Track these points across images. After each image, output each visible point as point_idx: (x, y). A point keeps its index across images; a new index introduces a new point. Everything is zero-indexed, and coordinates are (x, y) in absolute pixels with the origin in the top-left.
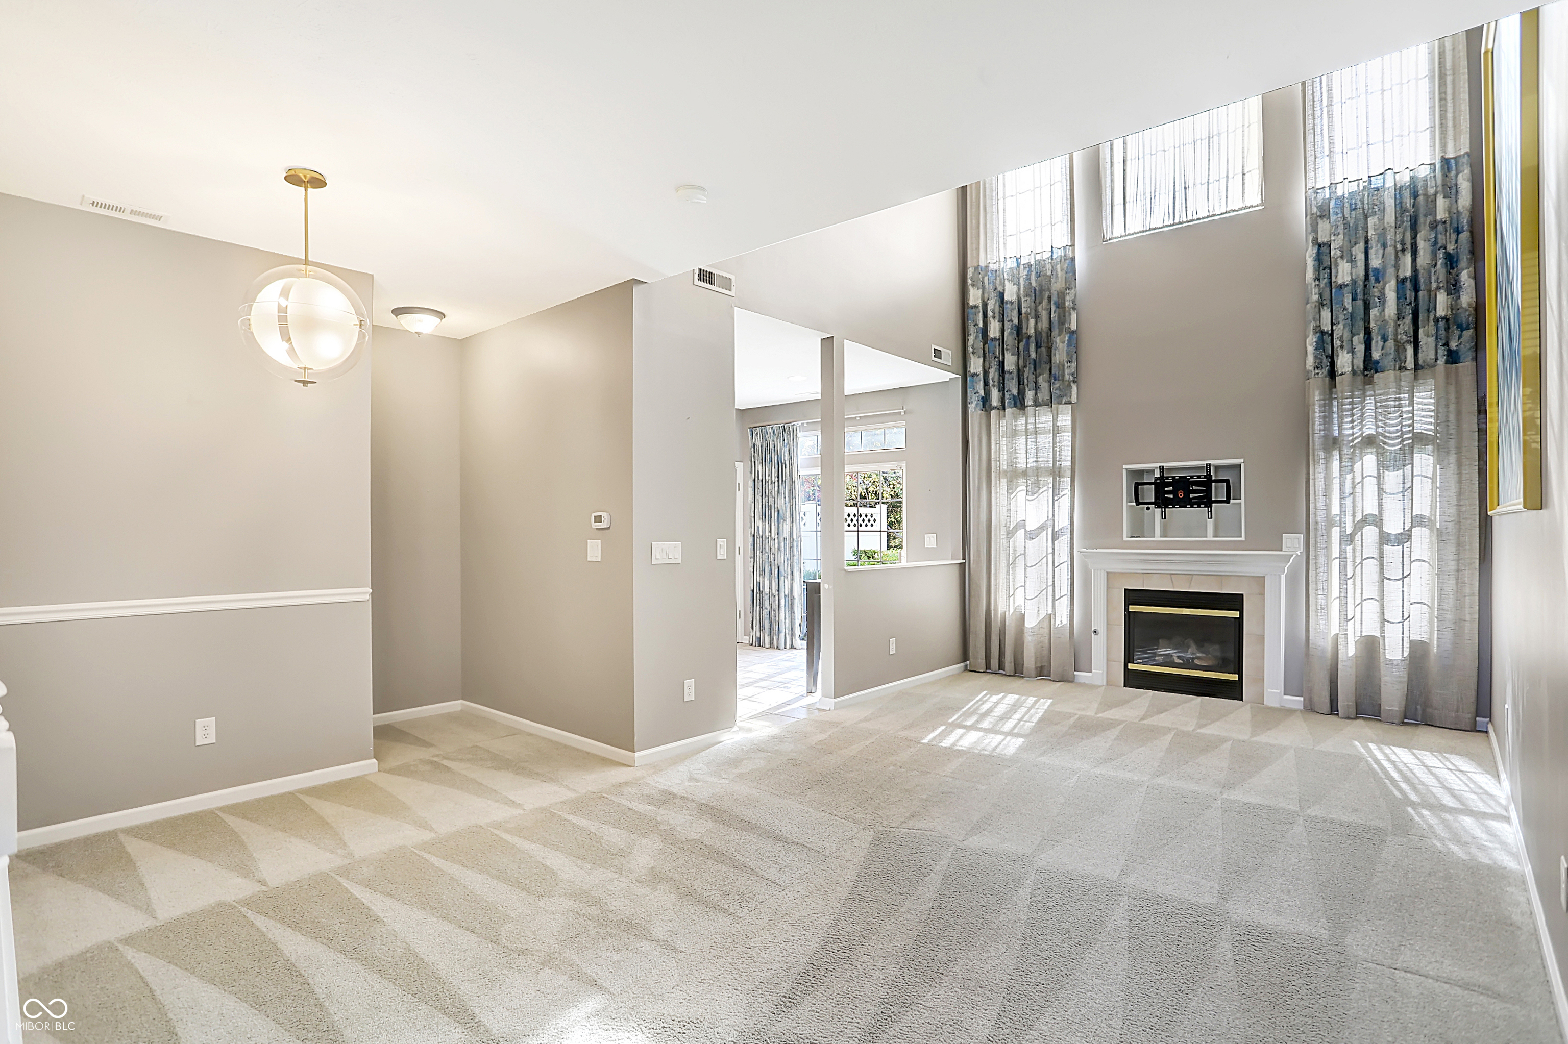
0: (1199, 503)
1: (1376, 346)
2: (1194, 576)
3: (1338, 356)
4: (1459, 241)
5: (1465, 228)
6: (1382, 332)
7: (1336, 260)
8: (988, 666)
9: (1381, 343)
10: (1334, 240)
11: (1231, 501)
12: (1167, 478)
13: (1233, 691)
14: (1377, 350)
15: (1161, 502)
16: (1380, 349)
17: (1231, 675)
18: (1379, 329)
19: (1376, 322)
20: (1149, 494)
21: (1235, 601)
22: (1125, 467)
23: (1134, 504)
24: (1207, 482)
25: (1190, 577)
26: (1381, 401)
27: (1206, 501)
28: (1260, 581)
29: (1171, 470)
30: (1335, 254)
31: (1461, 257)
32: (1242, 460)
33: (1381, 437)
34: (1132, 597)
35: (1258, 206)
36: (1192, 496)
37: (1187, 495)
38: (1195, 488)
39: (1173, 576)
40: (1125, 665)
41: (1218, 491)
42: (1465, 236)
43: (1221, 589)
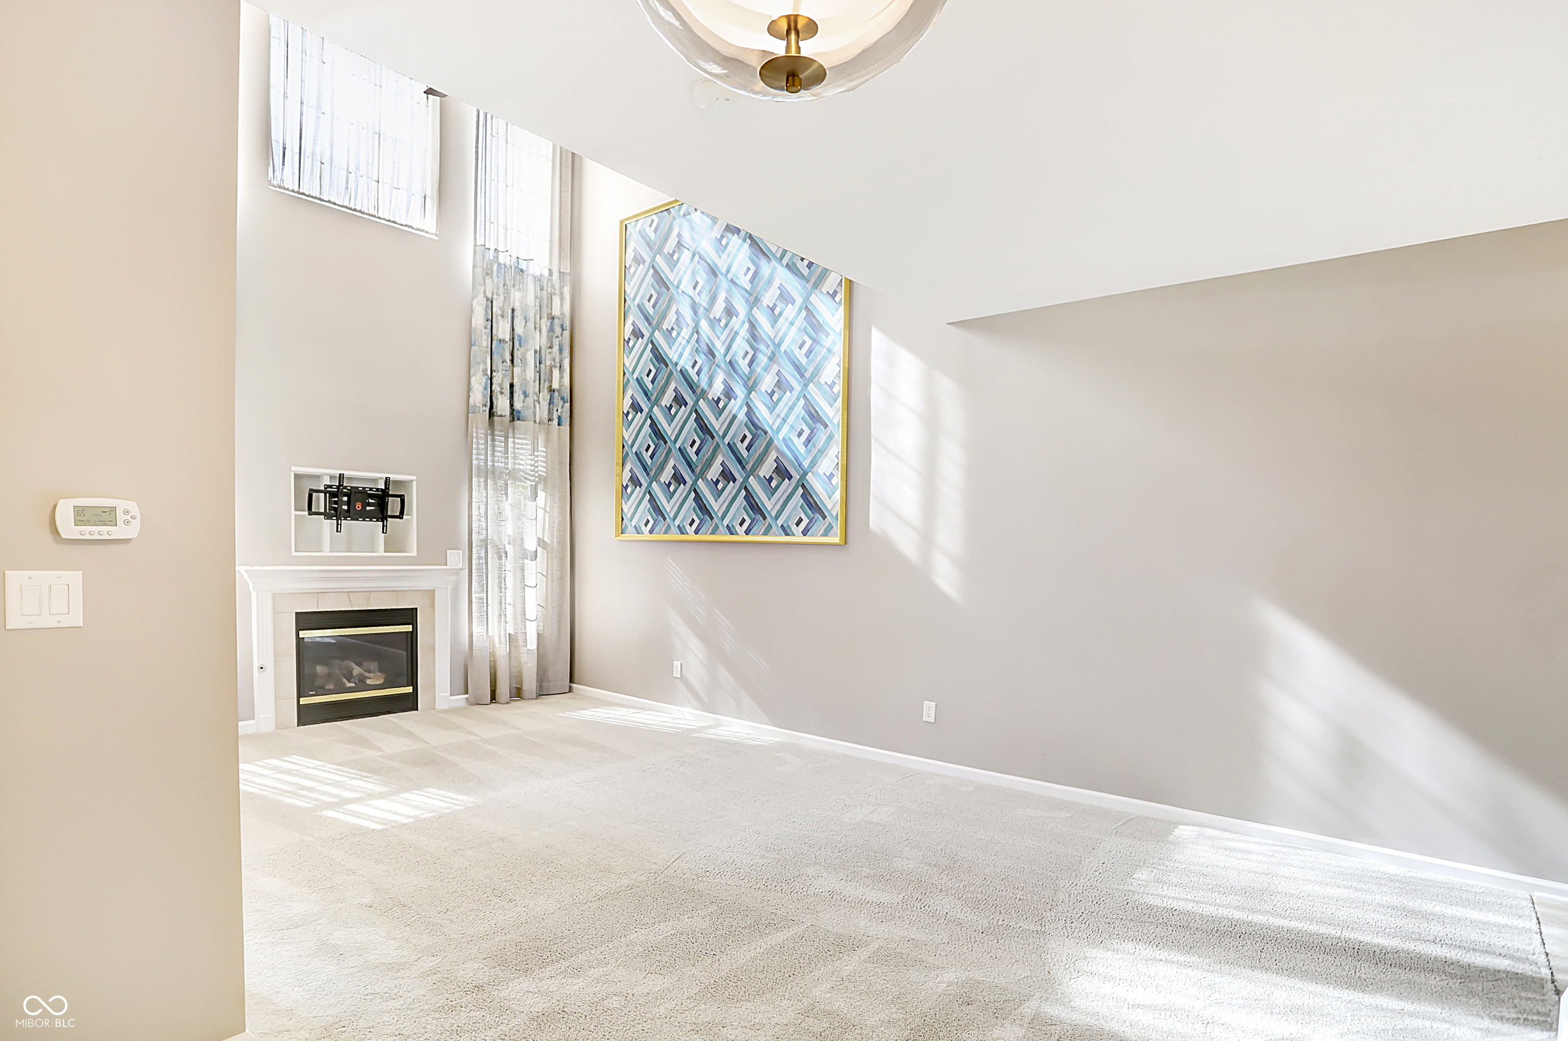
0: (370, 516)
1: (519, 399)
2: (372, 593)
3: (497, 399)
4: (563, 335)
5: (568, 328)
6: (524, 389)
7: (497, 316)
9: (522, 397)
10: (496, 299)
11: (404, 517)
12: (345, 487)
13: (409, 703)
14: (519, 402)
15: (334, 513)
16: (522, 401)
17: (407, 688)
18: (521, 385)
19: (519, 379)
20: (320, 502)
21: (409, 616)
22: (294, 468)
23: (307, 513)
24: (382, 497)
25: (368, 593)
26: (518, 444)
27: (382, 515)
28: (431, 593)
29: (350, 479)
30: (497, 311)
31: (564, 346)
32: (414, 478)
33: (521, 473)
34: (305, 620)
35: (432, 234)
36: (368, 508)
37: (364, 507)
38: (371, 501)
39: (350, 594)
40: (298, 701)
41: (393, 506)
42: (567, 333)
43: (398, 606)
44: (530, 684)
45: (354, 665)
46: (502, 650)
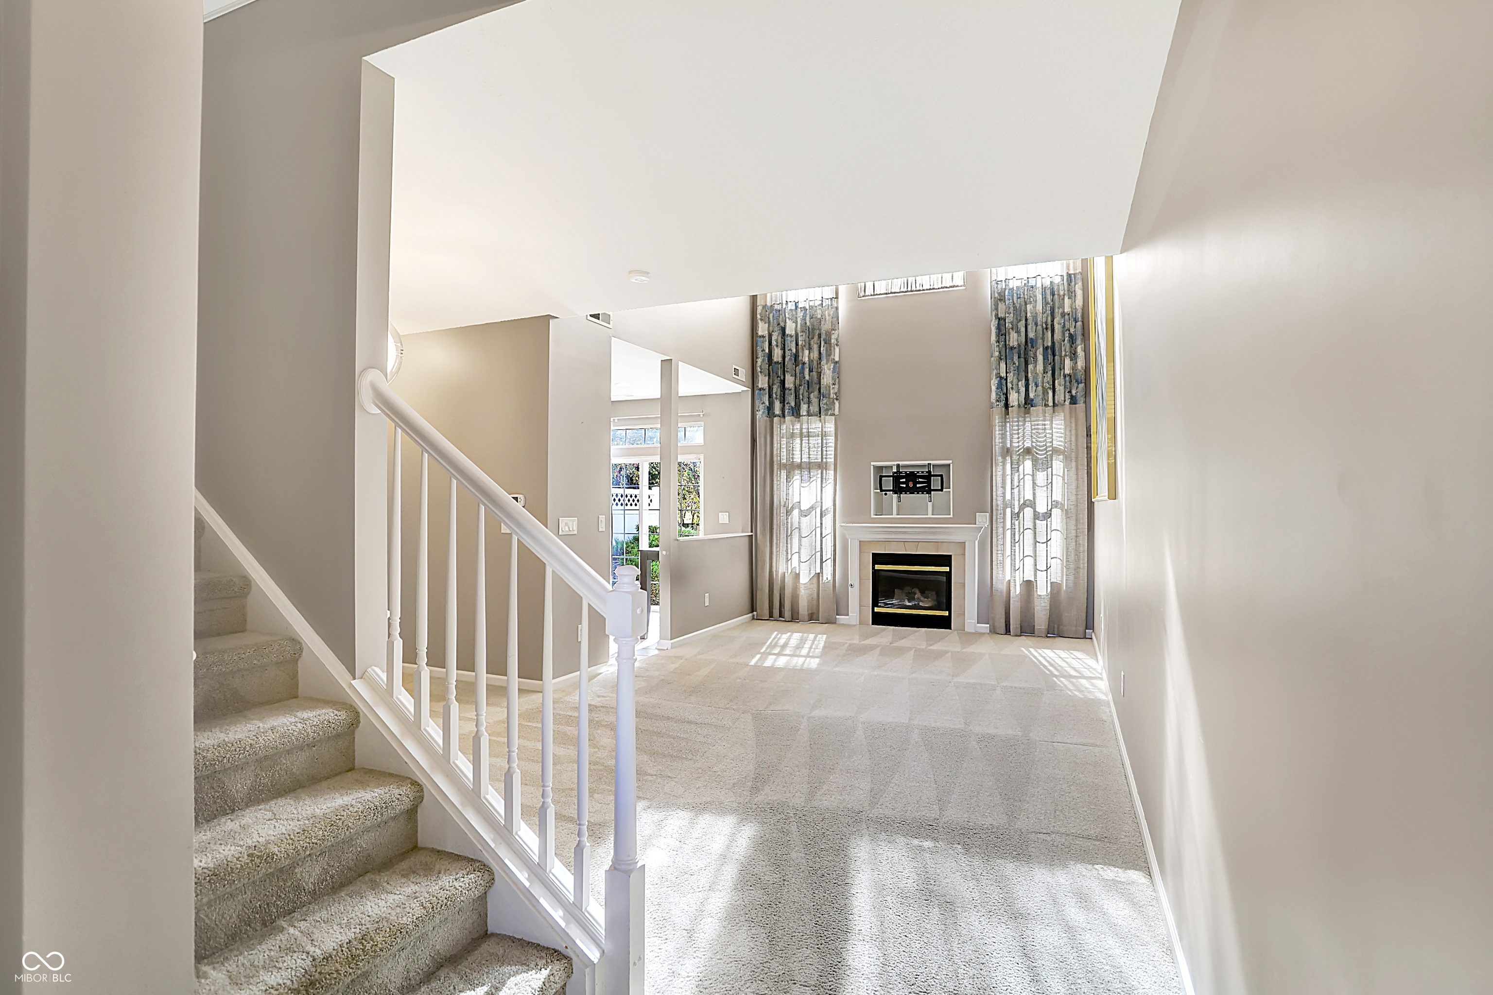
0: (921, 490)
1: (1032, 389)
2: (920, 543)
3: (1010, 394)
4: (1076, 327)
5: (1080, 319)
6: (1035, 381)
7: (1009, 330)
8: (771, 615)
9: (1034, 388)
10: (1008, 317)
11: (944, 490)
12: (902, 472)
13: (944, 623)
14: (1032, 392)
15: (897, 490)
16: (1034, 391)
17: (945, 613)
18: (1033, 378)
19: (1031, 374)
20: (889, 484)
21: (946, 560)
22: (872, 463)
23: (878, 491)
24: (928, 477)
25: (917, 543)
26: (1034, 425)
27: (927, 490)
28: (962, 545)
29: (904, 467)
30: (1008, 326)
31: (1077, 337)
32: (951, 462)
33: (1035, 450)
34: (878, 558)
35: (961, 286)
36: (918, 486)
37: (915, 485)
38: (920, 480)
39: (905, 543)
40: (873, 609)
41: (935, 483)
42: (1079, 324)
43: (938, 552)
44: (1041, 619)
45: (917, 591)
46: (1017, 590)
